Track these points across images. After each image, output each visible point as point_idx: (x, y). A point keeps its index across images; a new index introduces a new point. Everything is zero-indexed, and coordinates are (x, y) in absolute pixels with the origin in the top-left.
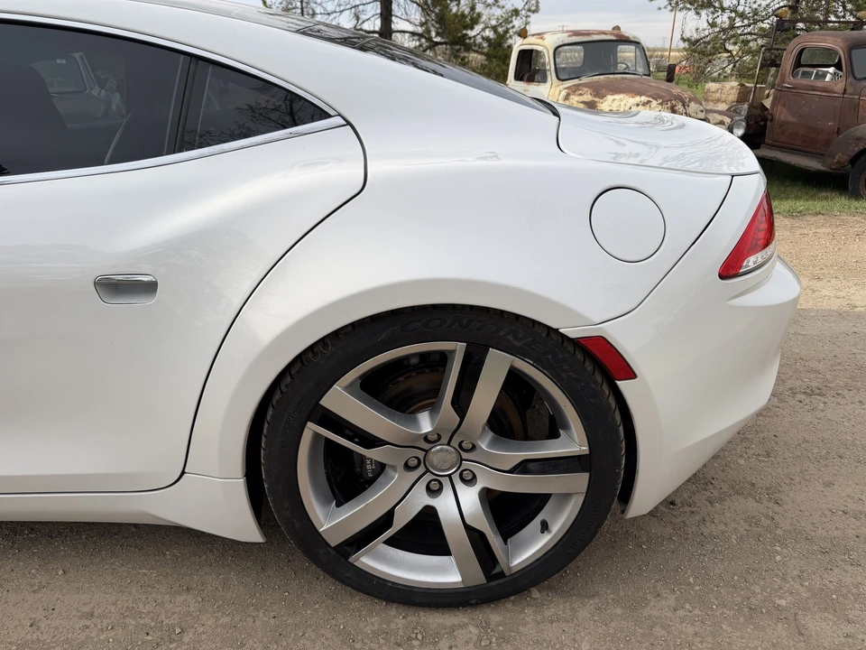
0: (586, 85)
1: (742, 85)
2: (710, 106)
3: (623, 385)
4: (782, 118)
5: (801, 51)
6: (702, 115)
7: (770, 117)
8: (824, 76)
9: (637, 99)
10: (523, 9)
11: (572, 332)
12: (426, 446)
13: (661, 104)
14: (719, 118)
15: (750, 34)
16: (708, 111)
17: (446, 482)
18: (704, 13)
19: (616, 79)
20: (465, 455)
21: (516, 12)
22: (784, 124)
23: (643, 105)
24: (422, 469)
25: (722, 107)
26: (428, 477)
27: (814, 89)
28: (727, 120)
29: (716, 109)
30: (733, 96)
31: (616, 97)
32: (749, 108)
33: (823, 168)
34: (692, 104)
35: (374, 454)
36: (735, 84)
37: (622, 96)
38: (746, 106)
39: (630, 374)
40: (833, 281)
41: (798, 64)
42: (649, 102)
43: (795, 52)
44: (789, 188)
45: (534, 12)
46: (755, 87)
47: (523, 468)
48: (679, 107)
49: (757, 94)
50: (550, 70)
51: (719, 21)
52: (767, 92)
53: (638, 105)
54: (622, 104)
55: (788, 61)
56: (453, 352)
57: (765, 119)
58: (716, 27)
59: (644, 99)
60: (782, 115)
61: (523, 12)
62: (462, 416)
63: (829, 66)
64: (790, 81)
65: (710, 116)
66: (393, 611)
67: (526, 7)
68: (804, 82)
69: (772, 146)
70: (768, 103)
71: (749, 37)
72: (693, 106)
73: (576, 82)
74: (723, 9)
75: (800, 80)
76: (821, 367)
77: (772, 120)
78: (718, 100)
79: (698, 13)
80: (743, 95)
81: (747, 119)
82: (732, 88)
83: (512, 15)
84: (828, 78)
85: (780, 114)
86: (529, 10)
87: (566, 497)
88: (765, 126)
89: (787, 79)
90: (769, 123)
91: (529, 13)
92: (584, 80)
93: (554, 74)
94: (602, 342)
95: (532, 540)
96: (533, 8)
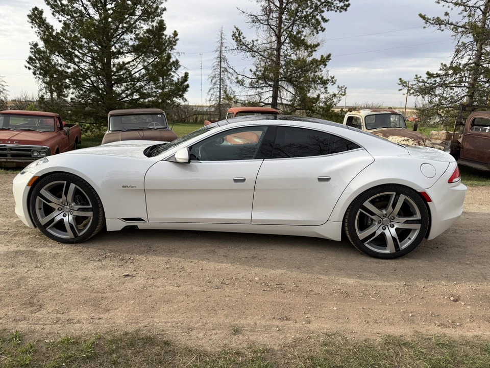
0: (379, 132)
1: (448, 132)
2: (433, 141)
3: (429, 203)
4: (467, 147)
5: (474, 119)
6: (432, 146)
7: (461, 147)
8: (486, 129)
9: (403, 138)
10: (338, 94)
11: (419, 190)
12: (383, 218)
13: (413, 141)
14: (439, 147)
15: (450, 107)
16: (434, 144)
17: (387, 227)
18: (426, 97)
19: (392, 129)
20: (392, 221)
21: (335, 95)
22: (467, 150)
23: (406, 141)
24: (381, 224)
25: (439, 142)
26: (383, 226)
27: (481, 135)
28: (442, 148)
29: (436, 142)
30: (444, 137)
31: (393, 137)
32: (452, 142)
33: (487, 169)
34: (427, 141)
35: (373, 217)
36: (444, 132)
37: (396, 137)
38: (450, 142)
39: (430, 201)
40: (487, 206)
41: (473, 124)
42: (408, 140)
43: (472, 119)
44: (472, 178)
45: (343, 95)
46: (454, 134)
47: (406, 222)
48: (421, 142)
49: (455, 137)
50: (363, 125)
51: (434, 100)
52: (460, 135)
53: (403, 141)
54: (396, 140)
55: (468, 123)
56: (393, 194)
57: (459, 147)
58: (433, 103)
59: (406, 138)
60: (467, 146)
61: (338, 95)
62: (393, 209)
63: (487, 126)
64: (470, 131)
65: (435, 146)
66: (372, 259)
67: (340, 93)
68: (476, 132)
69: (463, 159)
70: (460, 140)
71: (450, 109)
72: (427, 142)
73: (375, 130)
74: (436, 96)
75: (474, 132)
76: (480, 226)
77: (462, 148)
78: (437, 139)
79: (423, 97)
80: (449, 137)
81: (451, 147)
82: (443, 133)
83: (333, 97)
84: (487, 131)
85: (466, 145)
86: (341, 94)
87: (415, 230)
88: (460, 150)
89: (468, 131)
90: (461, 149)
91: (341, 96)
92: (378, 130)
93: (365, 127)
94: (425, 193)
95: (407, 242)
96: (343, 93)
